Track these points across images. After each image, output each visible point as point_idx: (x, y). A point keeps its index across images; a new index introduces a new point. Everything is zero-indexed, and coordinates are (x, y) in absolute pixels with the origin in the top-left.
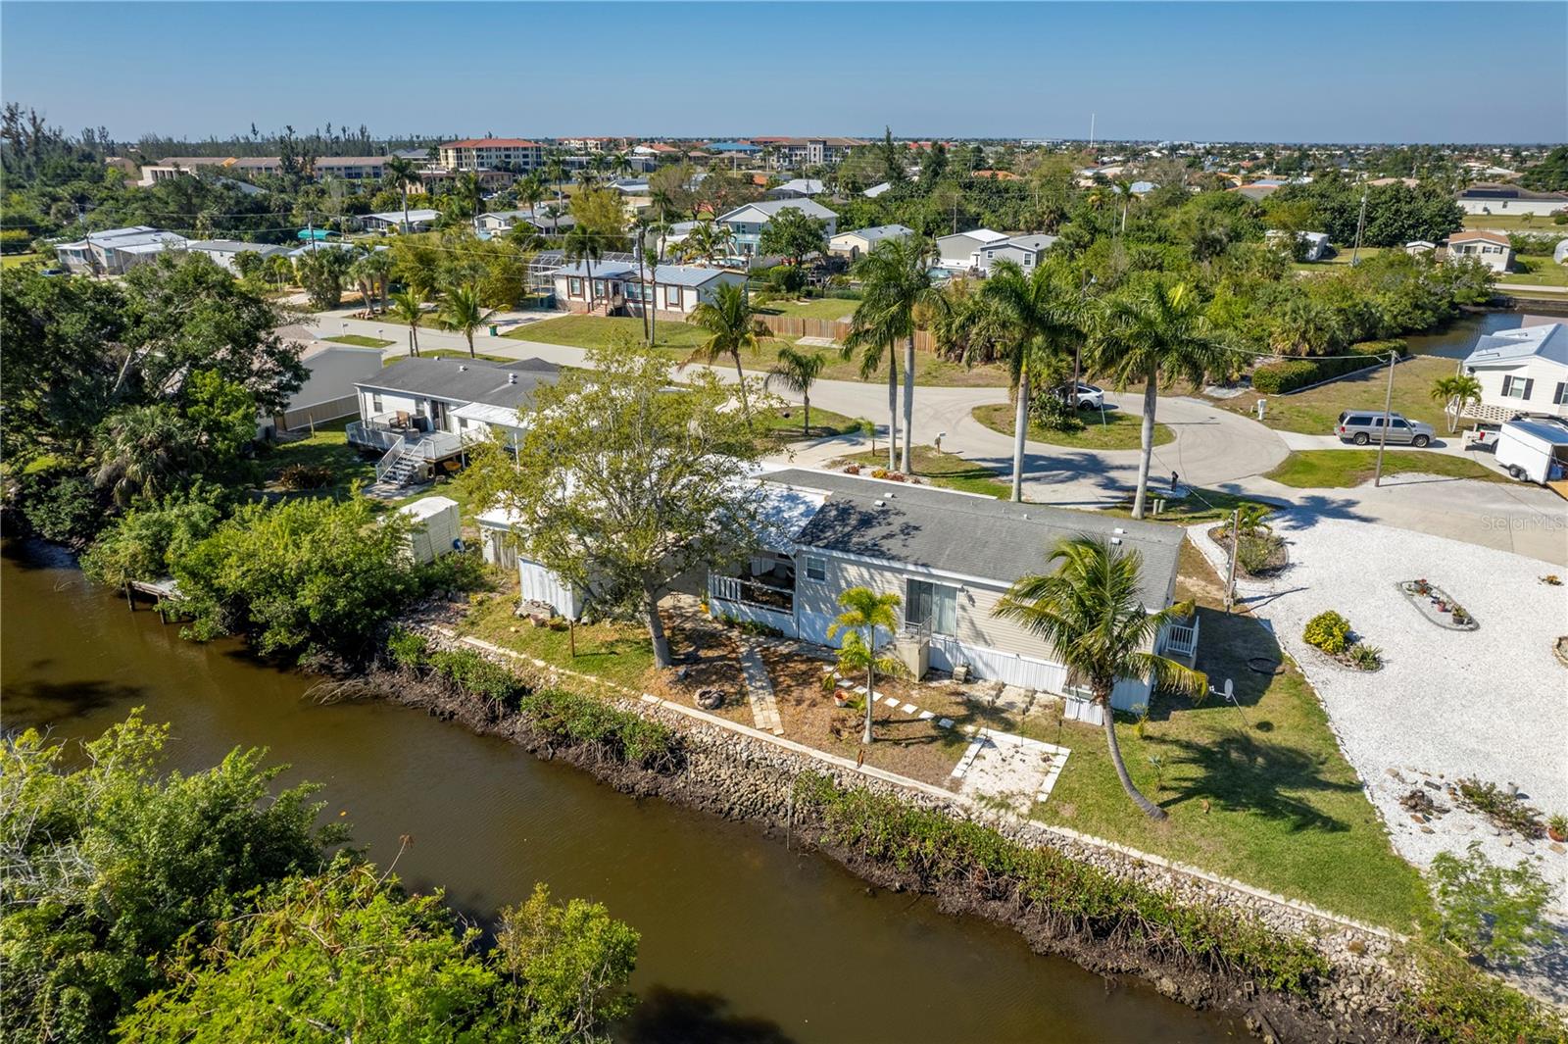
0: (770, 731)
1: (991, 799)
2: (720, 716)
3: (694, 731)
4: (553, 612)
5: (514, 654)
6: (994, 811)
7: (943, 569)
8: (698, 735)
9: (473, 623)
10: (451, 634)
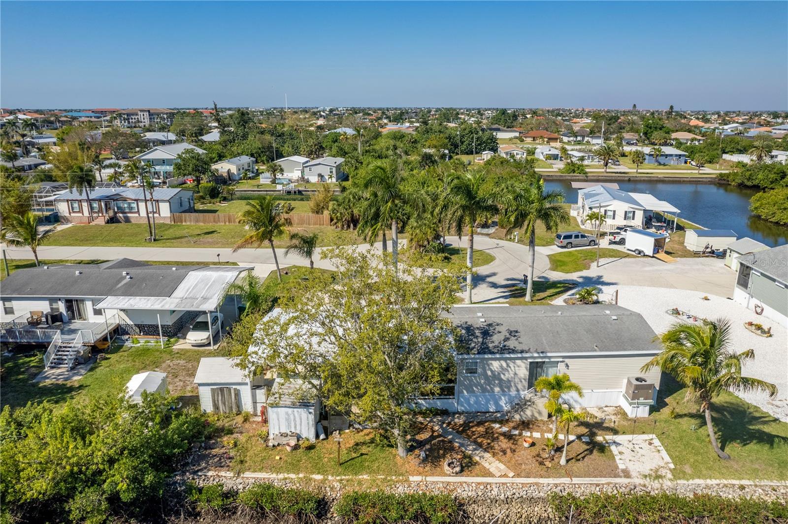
0: (505, 476)
1: (650, 475)
2: (468, 476)
3: (459, 491)
4: (299, 438)
5: (293, 476)
6: (656, 481)
7: (551, 352)
8: (464, 493)
9: (242, 462)
10: (230, 474)
